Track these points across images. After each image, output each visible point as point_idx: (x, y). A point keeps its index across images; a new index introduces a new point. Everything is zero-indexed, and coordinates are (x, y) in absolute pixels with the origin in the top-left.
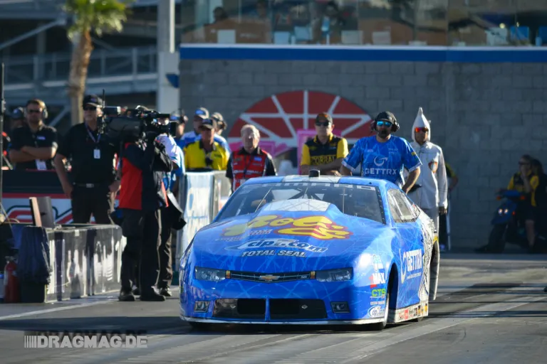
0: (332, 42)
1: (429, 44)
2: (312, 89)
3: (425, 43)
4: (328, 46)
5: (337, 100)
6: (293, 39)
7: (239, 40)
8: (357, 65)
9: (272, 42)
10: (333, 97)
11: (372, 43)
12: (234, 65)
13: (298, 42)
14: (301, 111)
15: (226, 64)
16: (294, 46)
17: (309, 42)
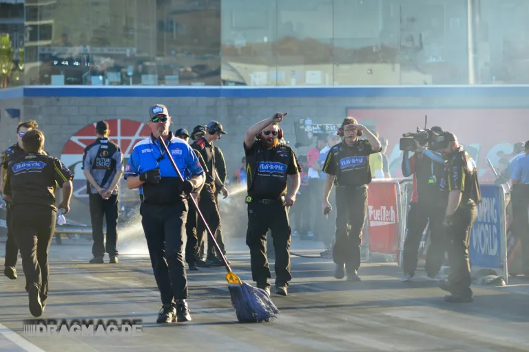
0: (134, 83)
1: (206, 84)
2: (124, 118)
3: (204, 84)
4: (131, 87)
5: (142, 125)
6: (107, 81)
7: (67, 82)
9: (90, 83)
10: (139, 124)
11: (165, 84)
12: (64, 100)
13: (111, 83)
14: (116, 135)
15: (58, 100)
16: (107, 86)
17: (118, 84)
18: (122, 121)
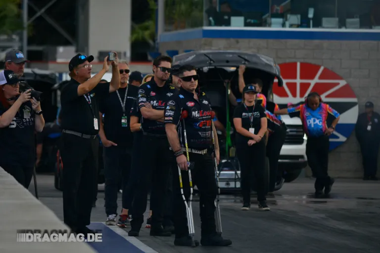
0: (315, 26)
2: (302, 61)
4: (312, 29)
5: (322, 69)
6: (287, 23)
7: (246, 24)
8: (335, 43)
9: (270, 25)
10: (318, 67)
11: (346, 27)
13: (291, 26)
14: (295, 78)
16: (287, 29)
17: (298, 26)
18: (302, 64)
